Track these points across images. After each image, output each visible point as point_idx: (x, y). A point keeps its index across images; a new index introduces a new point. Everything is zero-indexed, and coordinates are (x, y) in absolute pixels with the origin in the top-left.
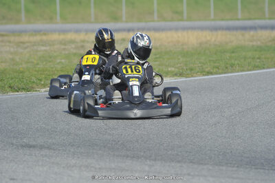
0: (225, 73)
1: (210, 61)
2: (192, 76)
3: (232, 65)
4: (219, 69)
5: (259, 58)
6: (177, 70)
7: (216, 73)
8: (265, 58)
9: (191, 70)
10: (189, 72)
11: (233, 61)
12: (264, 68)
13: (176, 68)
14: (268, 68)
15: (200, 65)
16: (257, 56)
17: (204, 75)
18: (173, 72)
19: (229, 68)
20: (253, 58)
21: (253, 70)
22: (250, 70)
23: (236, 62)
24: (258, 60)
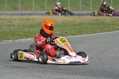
0: (81, 35)
1: (72, 29)
2: (67, 36)
3: (83, 31)
4: (77, 33)
5: (93, 28)
6: (60, 33)
7: (77, 35)
8: (95, 28)
9: (66, 33)
10: (65, 34)
11: (82, 30)
12: (96, 33)
13: (59, 32)
14: (98, 33)
15: (68, 31)
16: (91, 27)
17: (72, 35)
18: (58, 34)
19: (82, 32)
20: (90, 28)
21: (92, 33)
22: (91, 34)
23: (84, 30)
24: (93, 29)
